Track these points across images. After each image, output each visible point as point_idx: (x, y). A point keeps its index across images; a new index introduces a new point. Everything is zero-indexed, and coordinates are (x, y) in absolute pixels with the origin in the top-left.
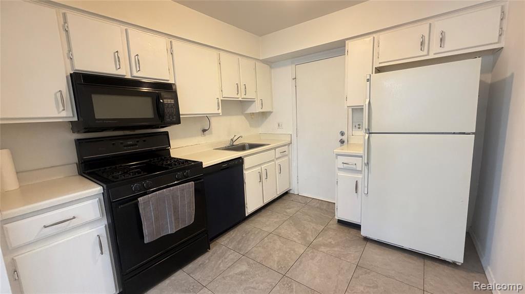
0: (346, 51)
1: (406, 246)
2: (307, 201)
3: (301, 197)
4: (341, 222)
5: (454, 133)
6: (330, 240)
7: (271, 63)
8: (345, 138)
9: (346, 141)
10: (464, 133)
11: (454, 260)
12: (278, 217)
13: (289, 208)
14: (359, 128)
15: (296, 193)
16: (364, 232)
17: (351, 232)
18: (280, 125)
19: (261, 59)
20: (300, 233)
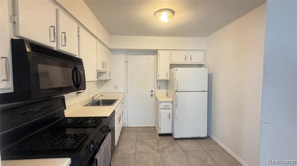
0: (158, 55)
1: (190, 137)
2: (136, 129)
3: (130, 128)
4: (161, 135)
5: (202, 91)
6: (164, 145)
7: (113, 51)
8: (153, 93)
9: (154, 95)
10: (205, 91)
11: (203, 136)
12: (130, 142)
13: (131, 136)
14: (159, 89)
15: (126, 126)
16: (176, 136)
17: (168, 138)
18: (116, 87)
19: (110, 48)
20: (149, 147)
